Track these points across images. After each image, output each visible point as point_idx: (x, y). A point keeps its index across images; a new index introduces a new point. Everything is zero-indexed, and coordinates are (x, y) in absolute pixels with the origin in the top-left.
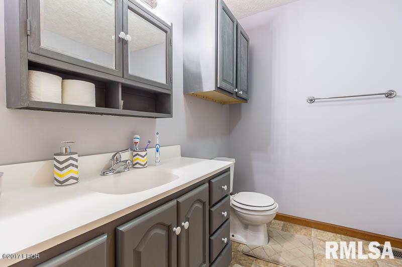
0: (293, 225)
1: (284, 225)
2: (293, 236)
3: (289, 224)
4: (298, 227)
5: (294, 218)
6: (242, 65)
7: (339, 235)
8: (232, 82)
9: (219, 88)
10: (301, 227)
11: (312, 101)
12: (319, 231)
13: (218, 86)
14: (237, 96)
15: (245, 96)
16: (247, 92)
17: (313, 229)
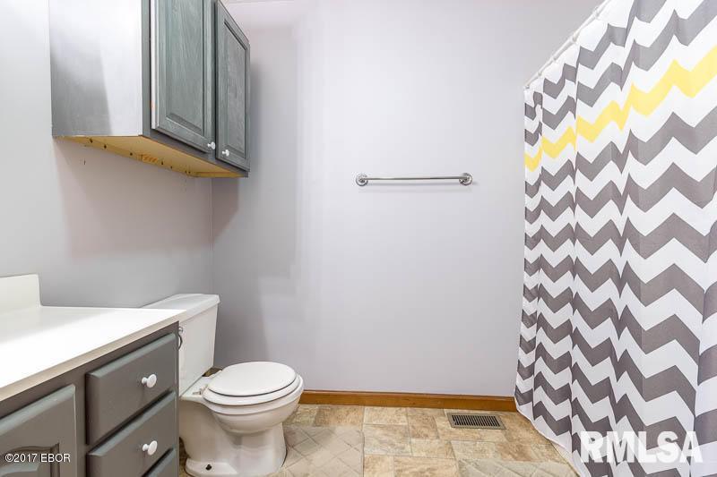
0: (334, 407)
1: (319, 411)
2: (331, 432)
3: (327, 407)
4: (343, 410)
5: (336, 395)
6: (230, 94)
7: (404, 409)
8: (201, 127)
9: (156, 131)
10: (348, 407)
11: (363, 181)
12: (376, 408)
13: (154, 127)
14: (217, 159)
15: (238, 161)
16: (245, 155)
17: (366, 408)
